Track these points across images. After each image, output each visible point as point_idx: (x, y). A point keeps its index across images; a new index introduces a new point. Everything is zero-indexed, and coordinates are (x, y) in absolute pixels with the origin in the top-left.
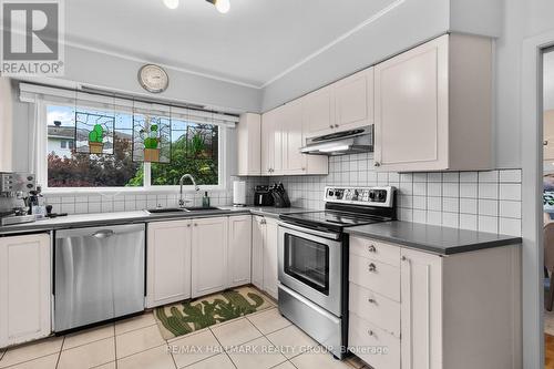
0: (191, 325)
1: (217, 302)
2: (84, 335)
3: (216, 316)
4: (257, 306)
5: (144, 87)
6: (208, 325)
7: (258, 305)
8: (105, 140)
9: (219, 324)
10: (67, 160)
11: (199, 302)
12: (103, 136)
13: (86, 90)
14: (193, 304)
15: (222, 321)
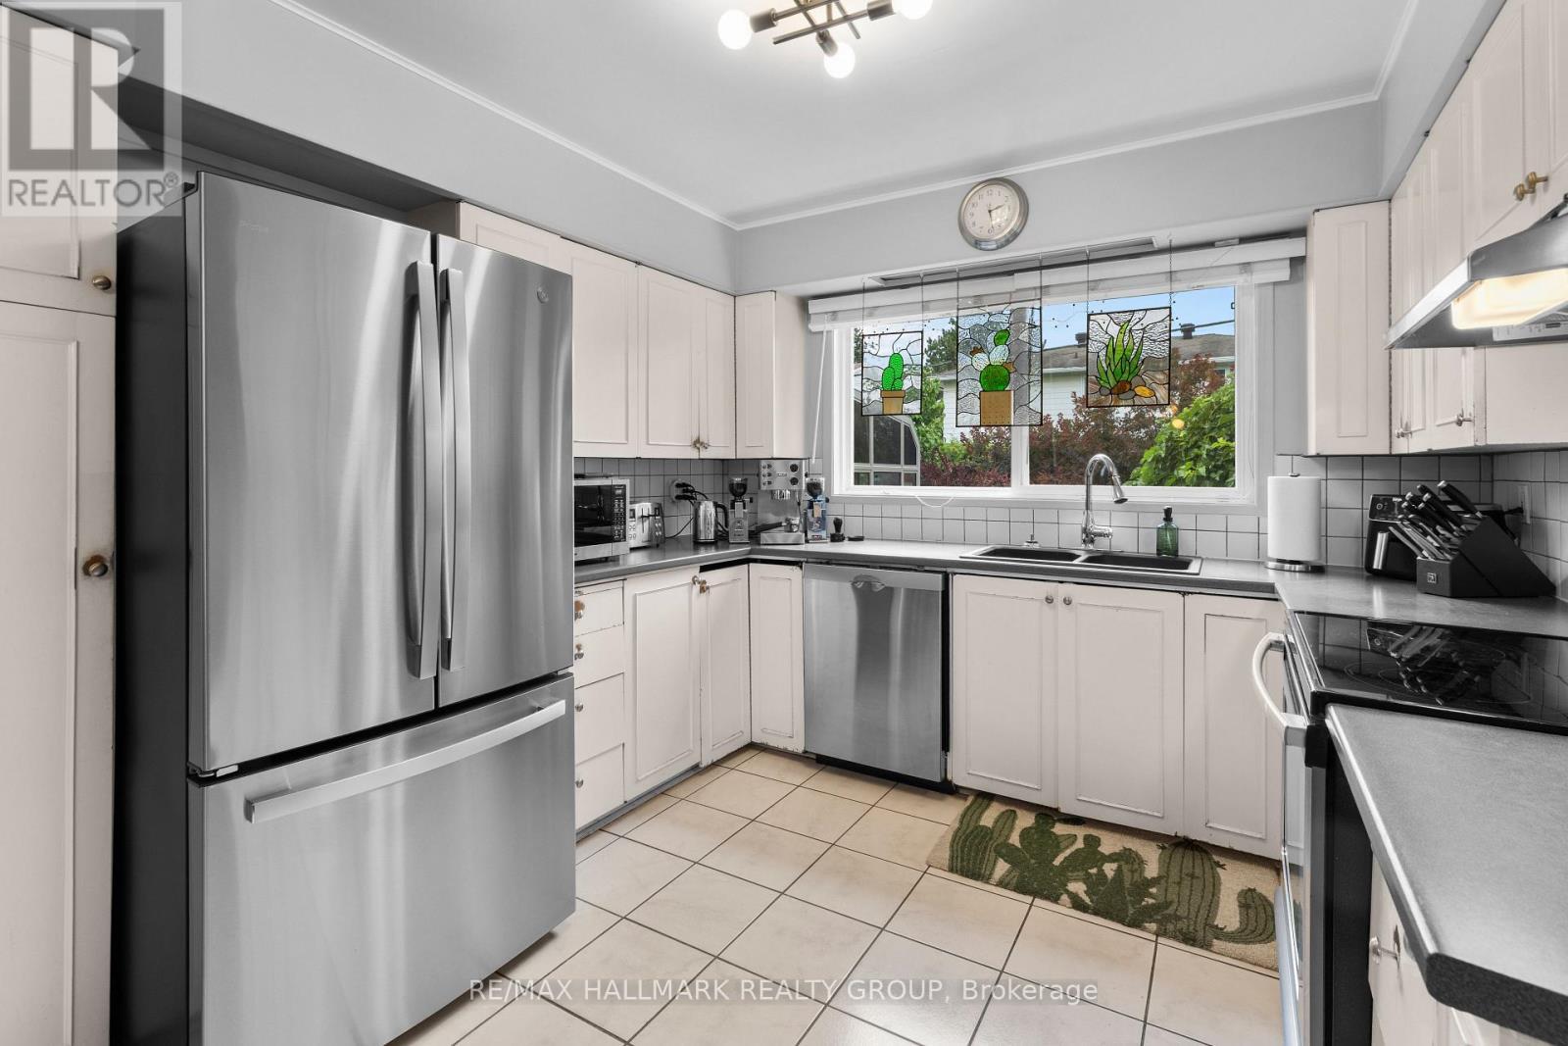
0: (1002, 868)
1: (1126, 857)
2: (842, 779)
3: (1078, 888)
4: (1232, 937)
5: (977, 243)
6: (1035, 894)
7: (1242, 936)
8: (907, 384)
9: (1064, 908)
10: (1065, 424)
11: (1080, 832)
12: (903, 377)
13: (891, 284)
14: (1060, 829)
15: (1078, 904)
